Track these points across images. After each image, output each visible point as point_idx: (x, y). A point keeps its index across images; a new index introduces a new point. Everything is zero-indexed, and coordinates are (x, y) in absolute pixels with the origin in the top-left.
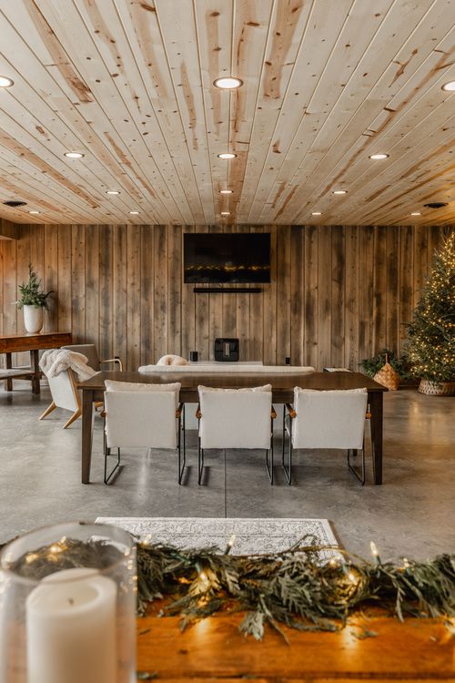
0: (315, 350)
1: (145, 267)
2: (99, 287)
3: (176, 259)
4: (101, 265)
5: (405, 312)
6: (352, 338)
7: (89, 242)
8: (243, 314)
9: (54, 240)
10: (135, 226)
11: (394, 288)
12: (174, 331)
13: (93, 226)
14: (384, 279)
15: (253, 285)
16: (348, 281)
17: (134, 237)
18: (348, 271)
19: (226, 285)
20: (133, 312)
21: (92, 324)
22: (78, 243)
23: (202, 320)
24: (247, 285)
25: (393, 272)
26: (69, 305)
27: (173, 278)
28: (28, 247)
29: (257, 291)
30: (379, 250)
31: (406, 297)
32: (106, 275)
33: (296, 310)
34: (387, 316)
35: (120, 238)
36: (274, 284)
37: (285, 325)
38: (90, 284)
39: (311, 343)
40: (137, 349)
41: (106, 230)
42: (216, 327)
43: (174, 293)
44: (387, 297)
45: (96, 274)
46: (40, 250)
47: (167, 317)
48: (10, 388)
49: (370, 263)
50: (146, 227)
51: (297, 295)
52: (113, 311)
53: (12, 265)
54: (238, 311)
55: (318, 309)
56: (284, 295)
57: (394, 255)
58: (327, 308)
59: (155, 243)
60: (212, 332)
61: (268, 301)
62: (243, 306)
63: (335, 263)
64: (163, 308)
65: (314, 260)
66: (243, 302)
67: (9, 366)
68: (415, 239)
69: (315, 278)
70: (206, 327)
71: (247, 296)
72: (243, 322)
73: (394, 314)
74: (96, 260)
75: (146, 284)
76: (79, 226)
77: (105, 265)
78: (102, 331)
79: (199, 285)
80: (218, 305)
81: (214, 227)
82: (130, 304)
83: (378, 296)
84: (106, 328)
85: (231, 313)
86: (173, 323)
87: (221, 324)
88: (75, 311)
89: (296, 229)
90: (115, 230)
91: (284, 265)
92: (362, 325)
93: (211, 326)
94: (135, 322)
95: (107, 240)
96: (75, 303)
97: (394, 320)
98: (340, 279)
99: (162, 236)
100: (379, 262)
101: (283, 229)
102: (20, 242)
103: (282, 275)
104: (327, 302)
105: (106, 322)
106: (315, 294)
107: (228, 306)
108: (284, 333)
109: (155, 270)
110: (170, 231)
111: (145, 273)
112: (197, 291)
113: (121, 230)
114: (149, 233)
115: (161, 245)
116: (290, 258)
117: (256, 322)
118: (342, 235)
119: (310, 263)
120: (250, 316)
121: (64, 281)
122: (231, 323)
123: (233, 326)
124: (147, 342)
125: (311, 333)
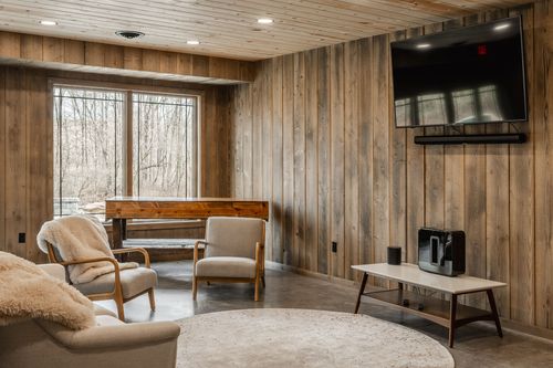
1: (364, 106)
2: (318, 137)
4: (319, 106)
7: (309, 75)
8: (498, 187)
12: (397, 210)
13: (312, 52)
15: (513, 128)
20: (351, 175)
22: (299, 77)
35: (337, 63)
38: (309, 135)
40: (355, 232)
41: (323, 55)
42: (454, 208)
45: (314, 120)
50: (364, 41)
52: (331, 174)
54: (490, 179)
60: (448, 216)
61: (543, 160)
62: (497, 170)
64: (383, 170)
66: (497, 163)
70: (440, 205)
71: (504, 148)
72: (498, 202)
74: (314, 100)
75: (364, 131)
77: (323, 101)
80: (457, 167)
82: (348, 162)
85: (478, 182)
88: (297, 173)
90: (333, 54)
93: (448, 205)
94: (353, 192)
95: (325, 67)
96: (297, 160)
102: (255, 84)
107: (472, 170)
109: (374, 109)
111: (363, 114)
113: (339, 50)
117: (521, 203)
122: (476, 205)
123: (483, 207)
124: (366, 223)
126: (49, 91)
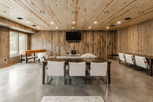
1: (59, 38)
2: (51, 41)
3: (64, 36)
5: (105, 46)
6: (96, 50)
7: (49, 33)
8: (76, 46)
9: (43, 33)
10: (57, 31)
11: (103, 42)
12: (64, 49)
13: (50, 31)
14: (101, 40)
15: (78, 41)
16: (95, 40)
17: (57, 33)
18: (95, 38)
19: (73, 41)
20: (57, 46)
21: (50, 48)
22: (47, 34)
23: (69, 47)
24: (77, 41)
25: (103, 39)
27: (64, 40)
28: (38, 34)
29: (79, 42)
30: (100, 35)
31: (105, 43)
32: (52, 39)
33: (86, 45)
34: (102, 46)
35: (55, 33)
36: (82, 41)
37: (84, 48)
38: (49, 41)
40: (58, 52)
41: (52, 31)
42: (72, 49)
43: (64, 42)
44: (102, 43)
45: (50, 39)
46: (41, 35)
47: (63, 47)
48: (35, 60)
49: (99, 38)
51: (86, 42)
52: (53, 46)
53: (35, 37)
55: (90, 45)
56: (84, 43)
57: (103, 36)
58: (91, 45)
61: (81, 44)
63: (92, 37)
64: (62, 45)
65: (89, 36)
66: (76, 44)
67: (34, 56)
69: (89, 40)
72: (76, 47)
73: (103, 46)
74: (50, 37)
75: (59, 41)
76: (47, 31)
77: (52, 38)
79: (69, 41)
80: (72, 45)
81: (71, 31)
82: (56, 44)
83: (100, 43)
84: (52, 49)
86: (64, 48)
89: (86, 31)
90: (54, 31)
91: (84, 37)
92: (97, 48)
94: (57, 48)
95: (52, 33)
97: (103, 47)
98: (93, 40)
99: (62, 33)
100: (100, 37)
102: (37, 33)
103: (83, 39)
104: (91, 44)
105: (52, 47)
106: (89, 42)
107: (74, 45)
108: (84, 49)
109: (61, 38)
112: (68, 42)
114: (60, 32)
116: (84, 36)
117: (79, 48)
118: (94, 32)
119: (88, 37)
120: (78, 46)
122: (74, 48)
123: (75, 48)
124: (59, 51)
125: (88, 50)
126: (9, 32)
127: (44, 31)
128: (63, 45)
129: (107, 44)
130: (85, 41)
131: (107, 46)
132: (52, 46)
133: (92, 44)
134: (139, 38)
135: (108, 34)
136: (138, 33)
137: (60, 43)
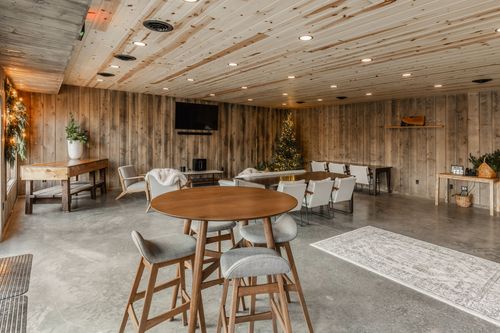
0: (234, 163)
1: (150, 119)
2: (120, 129)
3: (168, 115)
4: (121, 116)
5: (267, 145)
6: (248, 157)
7: (113, 100)
8: (202, 146)
10: (143, 94)
11: (263, 135)
12: (166, 156)
13: (116, 91)
14: (260, 131)
15: (207, 131)
16: (247, 131)
17: (142, 101)
18: (247, 126)
19: (193, 131)
20: (142, 144)
21: (114, 152)
22: (105, 101)
23: (181, 149)
25: (263, 127)
26: (98, 140)
27: (166, 126)
28: (66, 100)
29: (209, 134)
30: (258, 117)
31: (268, 139)
32: (124, 122)
33: (226, 144)
34: (261, 147)
35: (134, 100)
37: (221, 151)
38: (114, 127)
39: (232, 160)
41: (124, 95)
42: (188, 153)
43: (166, 134)
44: (261, 139)
45: (117, 122)
46: (76, 103)
47: (163, 147)
49: (255, 125)
50: (150, 96)
51: (227, 136)
52: (129, 145)
53: (51, 111)
54: (200, 144)
55: (235, 144)
56: (220, 136)
57: (263, 120)
58: (238, 142)
59: (155, 106)
60: (186, 155)
61: (214, 140)
62: (202, 142)
63: (242, 123)
64: (160, 142)
65: (233, 121)
66: (202, 139)
68: (270, 113)
69: (234, 129)
71: (204, 136)
72: (202, 150)
73: (264, 146)
74: (118, 113)
75: (150, 129)
76: (106, 91)
77: (124, 116)
78: (121, 156)
79: (181, 130)
80: (190, 141)
81: (188, 100)
82: (140, 140)
83: (258, 138)
84: (124, 154)
85: (196, 145)
86: (166, 151)
87: (191, 151)
88: (102, 144)
89: (226, 104)
90: (131, 96)
91: (222, 122)
92: (252, 151)
93: (186, 152)
94: (143, 151)
95: (125, 100)
96: (103, 139)
97: (263, 148)
98: (244, 130)
99: (160, 102)
100: (258, 124)
101: (220, 103)
104: (238, 140)
105: (124, 151)
106: (234, 137)
107: (195, 142)
108: (221, 155)
109: (155, 121)
110: (163, 100)
111: (149, 121)
112: (179, 133)
113: (134, 96)
114: (152, 100)
115: (159, 106)
116: (223, 119)
117: (208, 151)
118: (244, 110)
120: (205, 146)
121: (94, 124)
122: (196, 152)
123: (198, 152)
125: (232, 155)
127: (93, 91)
128: (163, 141)
129: (271, 142)
130: (223, 130)
131: (271, 147)
132: (125, 146)
133: (241, 141)
134: (341, 131)
135: (273, 117)
136: (341, 122)
137: (153, 136)
